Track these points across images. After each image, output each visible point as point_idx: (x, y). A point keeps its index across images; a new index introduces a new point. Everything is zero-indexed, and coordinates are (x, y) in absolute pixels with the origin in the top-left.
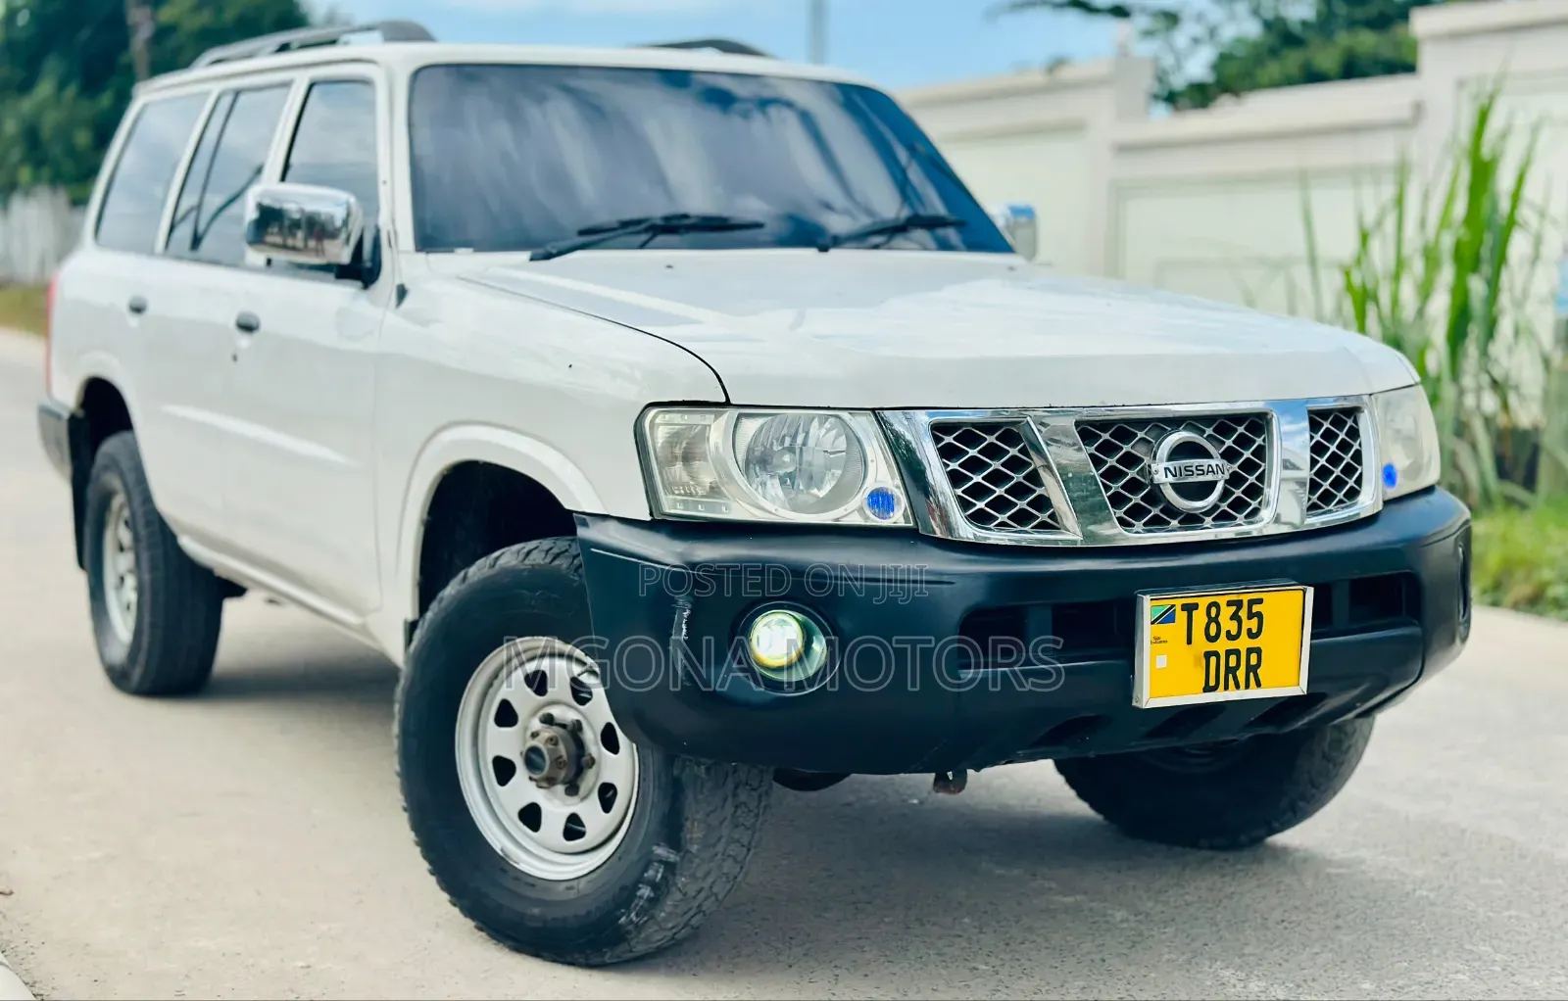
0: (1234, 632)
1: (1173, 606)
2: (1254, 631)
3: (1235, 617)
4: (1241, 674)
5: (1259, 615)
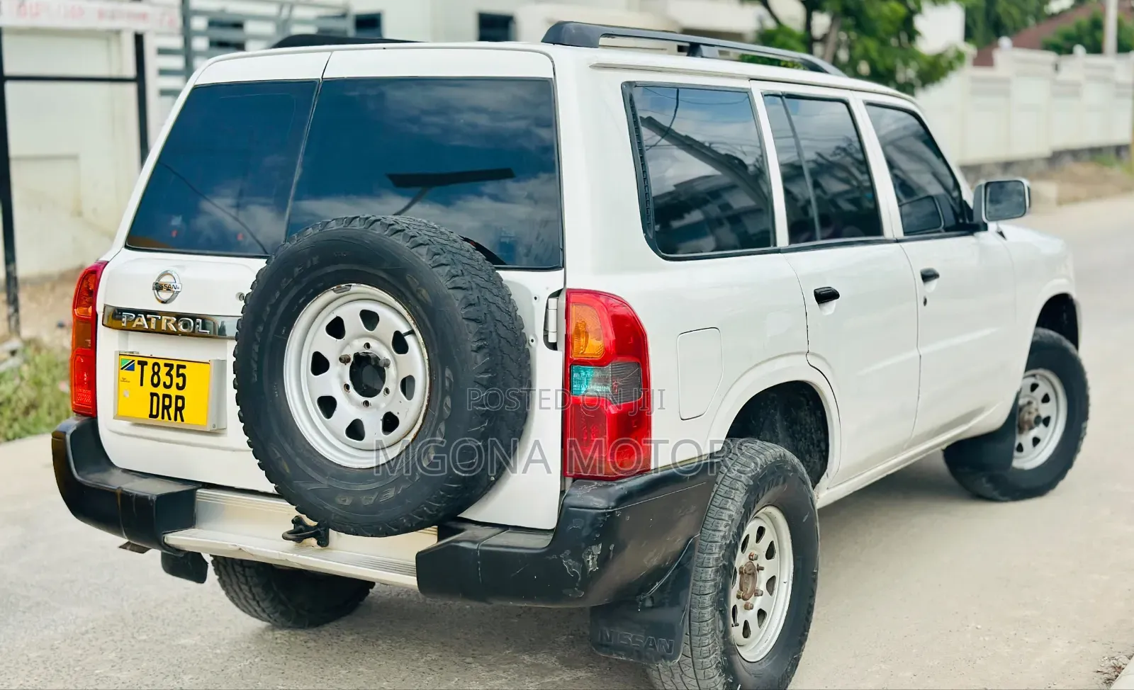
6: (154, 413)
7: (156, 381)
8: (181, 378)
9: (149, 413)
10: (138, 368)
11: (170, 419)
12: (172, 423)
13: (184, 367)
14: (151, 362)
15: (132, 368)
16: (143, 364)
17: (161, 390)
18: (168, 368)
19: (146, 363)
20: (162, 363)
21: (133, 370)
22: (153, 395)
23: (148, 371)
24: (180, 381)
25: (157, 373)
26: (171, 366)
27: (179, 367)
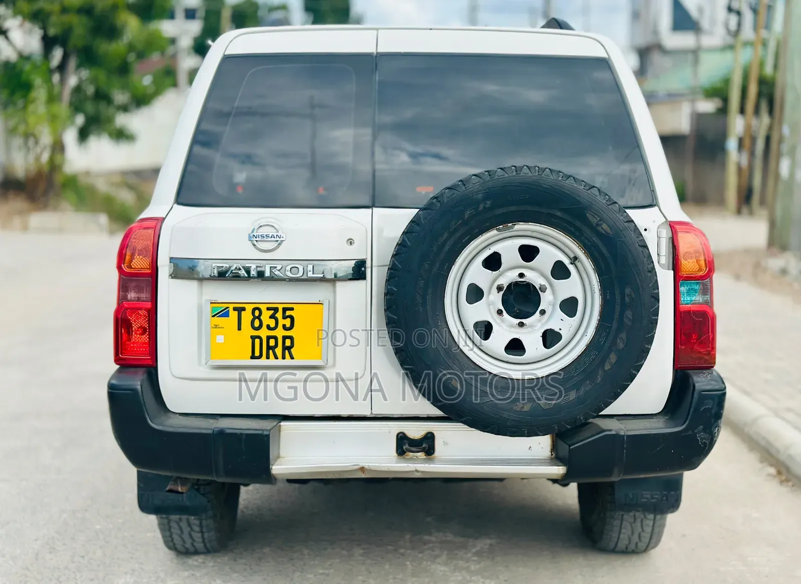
6: (257, 354)
7: (257, 323)
8: (289, 320)
9: (251, 355)
10: (234, 315)
11: (276, 358)
12: (280, 362)
13: (292, 309)
14: (250, 308)
15: (226, 315)
16: (240, 310)
17: (264, 333)
18: (272, 312)
19: (244, 309)
20: (263, 308)
21: (228, 316)
22: (253, 338)
23: (247, 316)
24: (288, 322)
25: (259, 318)
26: (276, 310)
27: (285, 310)
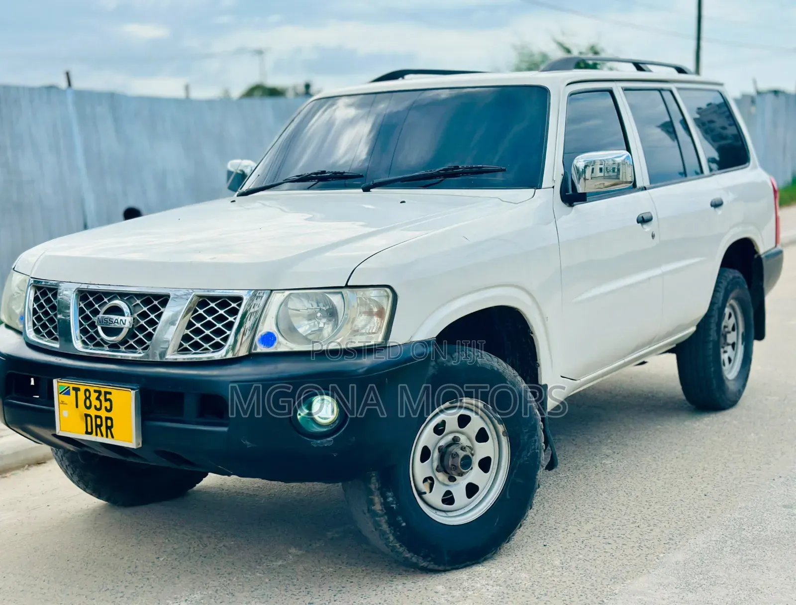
0: (98, 407)
1: (69, 387)
2: (108, 408)
3: (98, 398)
4: (103, 428)
5: (110, 400)
